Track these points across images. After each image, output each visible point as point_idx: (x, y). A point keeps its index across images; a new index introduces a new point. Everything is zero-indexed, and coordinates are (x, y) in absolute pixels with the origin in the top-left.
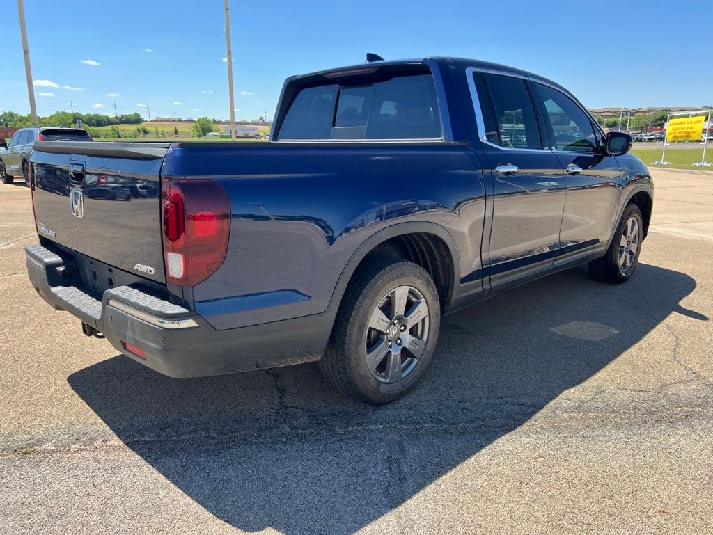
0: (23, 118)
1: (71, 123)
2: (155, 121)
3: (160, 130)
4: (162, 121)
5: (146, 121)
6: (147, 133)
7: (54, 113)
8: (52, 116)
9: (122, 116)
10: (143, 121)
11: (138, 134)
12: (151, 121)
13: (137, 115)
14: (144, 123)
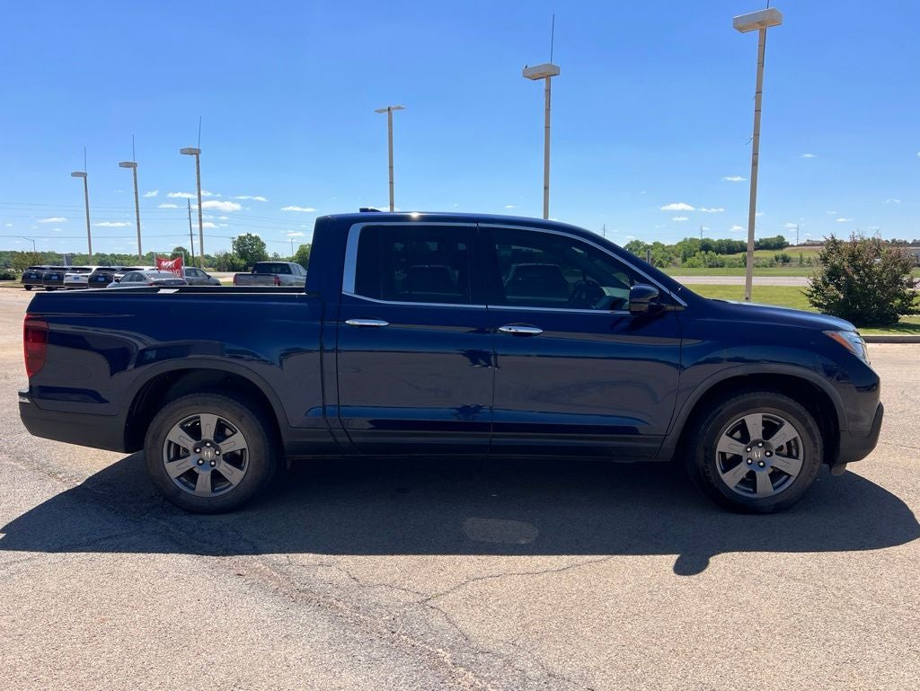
0: (649, 247)
1: (697, 251)
2: (805, 245)
3: (806, 256)
4: (813, 245)
5: (793, 246)
6: (788, 261)
7: (681, 240)
8: (680, 244)
9: (761, 241)
10: (787, 245)
11: (775, 262)
12: (798, 246)
13: (781, 238)
14: (787, 249)
